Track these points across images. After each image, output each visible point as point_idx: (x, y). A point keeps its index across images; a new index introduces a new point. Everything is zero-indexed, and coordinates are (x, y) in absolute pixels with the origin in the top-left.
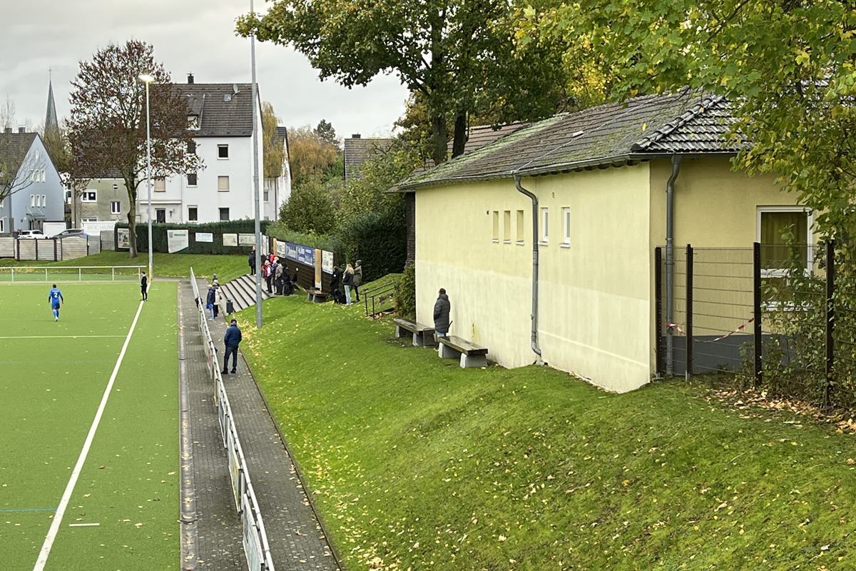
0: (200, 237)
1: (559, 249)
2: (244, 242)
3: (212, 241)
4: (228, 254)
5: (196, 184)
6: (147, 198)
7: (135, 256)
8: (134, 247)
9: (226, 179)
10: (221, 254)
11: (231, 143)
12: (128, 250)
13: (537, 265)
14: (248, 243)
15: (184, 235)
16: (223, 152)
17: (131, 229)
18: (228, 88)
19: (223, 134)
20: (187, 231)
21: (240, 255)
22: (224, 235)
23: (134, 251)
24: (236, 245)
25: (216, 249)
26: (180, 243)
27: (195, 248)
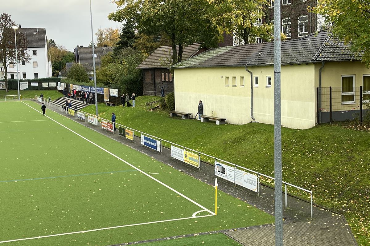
0: (33, 84)
1: (265, 88)
2: (51, 85)
3: (38, 85)
4: (44, 90)
5: (25, 65)
6: (16, 70)
7: (8, 91)
8: (7, 88)
9: (36, 63)
10: (42, 90)
11: (38, 50)
12: (5, 89)
13: (252, 93)
14: (53, 86)
15: (27, 84)
16: (35, 53)
17: (6, 82)
18: (35, 30)
19: (34, 46)
20: (27, 82)
21: (49, 90)
22: (43, 83)
23: (7, 90)
24: (48, 87)
25: (40, 88)
26: (25, 86)
27: (31, 88)
